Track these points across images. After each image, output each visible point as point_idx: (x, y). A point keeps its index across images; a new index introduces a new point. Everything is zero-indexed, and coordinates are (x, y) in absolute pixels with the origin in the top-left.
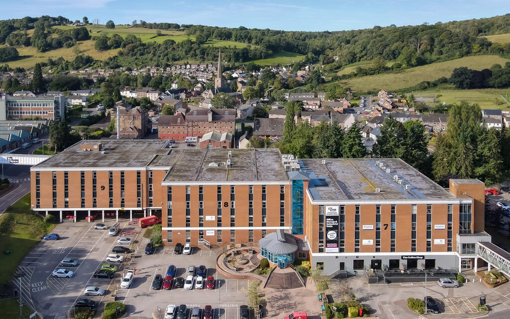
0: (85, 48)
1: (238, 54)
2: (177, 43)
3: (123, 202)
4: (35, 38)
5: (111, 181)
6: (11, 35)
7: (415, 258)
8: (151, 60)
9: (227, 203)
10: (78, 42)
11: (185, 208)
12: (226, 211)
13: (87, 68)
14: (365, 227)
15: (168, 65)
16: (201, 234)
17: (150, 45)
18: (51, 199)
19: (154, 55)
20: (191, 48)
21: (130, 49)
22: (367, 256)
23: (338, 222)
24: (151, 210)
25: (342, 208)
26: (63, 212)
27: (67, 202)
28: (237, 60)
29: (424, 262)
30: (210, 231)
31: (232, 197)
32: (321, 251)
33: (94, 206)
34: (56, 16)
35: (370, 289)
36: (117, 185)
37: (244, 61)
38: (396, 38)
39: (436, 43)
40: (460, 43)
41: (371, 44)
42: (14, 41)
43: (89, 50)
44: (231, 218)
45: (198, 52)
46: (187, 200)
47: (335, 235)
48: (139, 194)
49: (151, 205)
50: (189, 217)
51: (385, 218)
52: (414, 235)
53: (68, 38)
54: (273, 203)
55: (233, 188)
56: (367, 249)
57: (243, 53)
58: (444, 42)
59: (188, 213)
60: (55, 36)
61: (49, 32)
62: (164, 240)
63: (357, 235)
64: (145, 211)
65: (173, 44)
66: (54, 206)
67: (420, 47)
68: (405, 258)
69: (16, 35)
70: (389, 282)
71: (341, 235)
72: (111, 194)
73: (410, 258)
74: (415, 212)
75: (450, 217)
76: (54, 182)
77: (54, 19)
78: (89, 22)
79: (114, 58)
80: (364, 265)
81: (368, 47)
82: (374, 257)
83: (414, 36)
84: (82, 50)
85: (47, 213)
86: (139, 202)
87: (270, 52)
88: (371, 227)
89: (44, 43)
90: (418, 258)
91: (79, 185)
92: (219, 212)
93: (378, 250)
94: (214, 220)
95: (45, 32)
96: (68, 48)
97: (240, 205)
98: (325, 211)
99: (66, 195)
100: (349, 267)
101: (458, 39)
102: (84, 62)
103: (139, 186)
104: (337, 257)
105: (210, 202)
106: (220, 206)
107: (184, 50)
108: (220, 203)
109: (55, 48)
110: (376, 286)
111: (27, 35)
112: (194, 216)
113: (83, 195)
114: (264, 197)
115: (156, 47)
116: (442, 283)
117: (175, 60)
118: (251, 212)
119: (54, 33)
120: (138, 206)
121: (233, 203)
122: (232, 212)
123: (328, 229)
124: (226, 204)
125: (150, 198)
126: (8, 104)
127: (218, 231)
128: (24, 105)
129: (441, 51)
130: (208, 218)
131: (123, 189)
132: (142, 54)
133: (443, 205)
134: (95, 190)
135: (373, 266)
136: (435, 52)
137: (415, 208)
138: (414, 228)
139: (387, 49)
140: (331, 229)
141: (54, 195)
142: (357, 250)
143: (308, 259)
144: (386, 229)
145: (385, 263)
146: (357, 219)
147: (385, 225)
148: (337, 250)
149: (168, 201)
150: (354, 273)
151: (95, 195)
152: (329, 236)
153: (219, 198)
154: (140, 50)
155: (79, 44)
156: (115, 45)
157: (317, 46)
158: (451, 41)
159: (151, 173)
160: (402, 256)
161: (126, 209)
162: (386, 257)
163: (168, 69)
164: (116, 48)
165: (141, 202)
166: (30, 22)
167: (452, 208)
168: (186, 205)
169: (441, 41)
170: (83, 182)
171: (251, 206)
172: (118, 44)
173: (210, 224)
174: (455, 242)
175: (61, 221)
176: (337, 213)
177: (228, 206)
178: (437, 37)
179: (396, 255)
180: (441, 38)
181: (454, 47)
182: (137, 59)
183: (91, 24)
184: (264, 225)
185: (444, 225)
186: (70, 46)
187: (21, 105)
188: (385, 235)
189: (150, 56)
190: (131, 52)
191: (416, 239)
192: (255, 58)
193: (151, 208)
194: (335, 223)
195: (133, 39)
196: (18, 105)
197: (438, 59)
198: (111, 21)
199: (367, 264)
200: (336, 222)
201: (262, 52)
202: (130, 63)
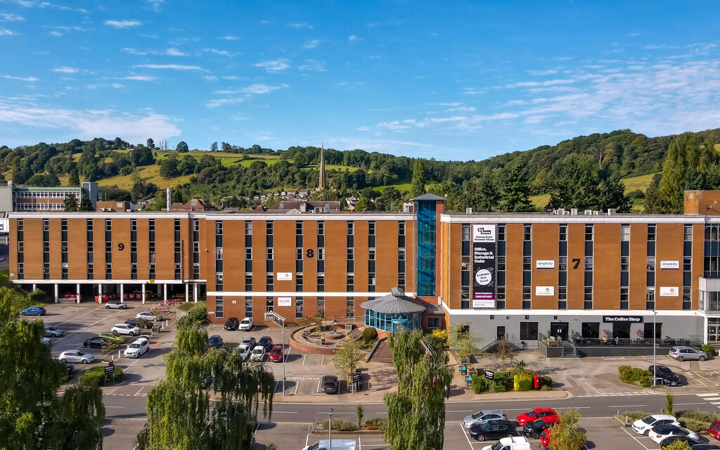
0: (147, 175)
1: (351, 177)
2: (269, 166)
3: (152, 271)
4: (83, 163)
5: (133, 236)
6: (51, 159)
7: (627, 319)
8: (234, 187)
9: (312, 251)
10: (138, 168)
11: (244, 258)
12: (310, 264)
13: (148, 199)
14: (540, 264)
15: (255, 194)
16: (270, 303)
17: (232, 170)
18: (41, 265)
19: (238, 181)
20: (288, 172)
21: (206, 173)
22: (543, 315)
23: (494, 254)
24: (196, 285)
25: (501, 229)
26: (60, 285)
27: (65, 270)
28: (350, 186)
29: (641, 327)
30: (285, 299)
31: (320, 242)
32: (465, 305)
33: (108, 277)
34: (113, 139)
35: (549, 362)
36: (143, 243)
37: (359, 188)
38: (569, 149)
39: (625, 153)
40: (660, 150)
41: (533, 158)
42: (55, 167)
43: (152, 178)
44: (319, 277)
45: (296, 177)
46: (246, 246)
47: (489, 277)
48: (177, 259)
49: (196, 277)
50: (250, 274)
51: (575, 248)
52: (624, 279)
53: (125, 162)
54: (386, 251)
55: (321, 226)
56: (544, 303)
57: (358, 177)
58: (637, 151)
59: (248, 267)
60: (109, 160)
61: (102, 156)
62: (210, 313)
63: (526, 279)
64: (187, 286)
65: (263, 167)
66: (46, 277)
67: (602, 160)
68: (610, 319)
69: (59, 160)
70: (582, 355)
71: (499, 278)
72: (134, 258)
73: (618, 319)
74: (627, 238)
75: (687, 248)
76: (46, 236)
77: (110, 143)
78: (156, 147)
79: (185, 186)
80: (539, 332)
81: (530, 163)
82: (555, 317)
83: (594, 144)
84: (143, 177)
85: (34, 286)
86: (177, 271)
87: (395, 176)
88: (551, 264)
89: (94, 168)
90: (633, 319)
91: (85, 242)
92: (299, 267)
93: (562, 306)
94: (291, 279)
95: (97, 156)
96: (125, 175)
97: (334, 256)
98: (472, 235)
99: (64, 258)
100: (513, 334)
101: (657, 145)
102: (145, 191)
103: (177, 245)
104: (492, 317)
105: (284, 250)
106: (300, 257)
107: (278, 174)
108: (300, 251)
109: (109, 176)
110: (561, 360)
111: (72, 159)
112: (258, 274)
113: (90, 258)
114: (371, 242)
115: (241, 172)
116: (678, 351)
117: (266, 187)
118: (350, 267)
119: (107, 156)
120: (177, 277)
121: (321, 251)
122: (320, 267)
123: (477, 267)
124: (310, 253)
125: (195, 264)
126: (17, 193)
127: (298, 298)
128: (38, 195)
129: (633, 163)
130: (281, 276)
131: (153, 249)
132: (222, 181)
133: (676, 225)
134: (109, 249)
135: (553, 332)
136: (624, 166)
137: (627, 230)
138: (624, 267)
139: (557, 162)
140: (482, 266)
141: (46, 258)
142: (526, 306)
143: (443, 327)
144: (576, 267)
145: (575, 329)
146: (527, 249)
147: (574, 260)
148: (492, 303)
149: (217, 246)
150: (521, 346)
151: (108, 258)
152: (478, 279)
153: (299, 242)
154: (219, 175)
155: (141, 170)
156: (187, 170)
157: (459, 172)
158: (646, 148)
159: (197, 223)
160: (604, 317)
161: (157, 282)
162: (576, 318)
163: (256, 198)
164: (188, 173)
165: (181, 271)
166: (76, 145)
167: (691, 230)
168: (245, 254)
169: (633, 149)
170: (90, 236)
171: (350, 257)
172: (190, 168)
173: (284, 286)
174: (697, 293)
175: (56, 301)
176: (493, 237)
177: (312, 256)
178: (626, 144)
179: (595, 313)
180: (632, 144)
181: (652, 157)
182: (215, 187)
183: (158, 149)
184: (371, 289)
185: (677, 262)
186: (127, 172)
187: (34, 195)
188: (575, 277)
189: (233, 183)
190: (208, 179)
191: (629, 287)
192: (374, 183)
193: (196, 281)
194: (489, 256)
195: (211, 162)
196: (30, 195)
197: (629, 173)
198: (184, 143)
199: (544, 329)
200: (491, 253)
201: (384, 176)
202: (205, 192)
